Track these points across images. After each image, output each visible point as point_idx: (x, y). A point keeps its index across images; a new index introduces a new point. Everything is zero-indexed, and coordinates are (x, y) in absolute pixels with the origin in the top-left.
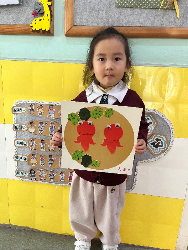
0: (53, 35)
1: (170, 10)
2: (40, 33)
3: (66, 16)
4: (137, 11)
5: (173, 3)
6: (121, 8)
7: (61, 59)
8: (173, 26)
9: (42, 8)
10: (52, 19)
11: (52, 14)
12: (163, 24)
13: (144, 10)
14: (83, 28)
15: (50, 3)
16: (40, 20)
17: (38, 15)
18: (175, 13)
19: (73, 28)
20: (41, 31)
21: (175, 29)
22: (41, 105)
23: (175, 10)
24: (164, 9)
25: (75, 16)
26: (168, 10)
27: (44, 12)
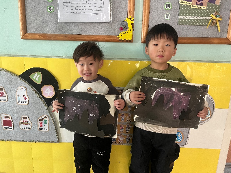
0: (132, 42)
4: (192, 27)
5: (216, 23)
6: (181, 25)
8: (215, 37)
9: (127, 25)
12: (209, 36)
13: (196, 26)
16: (125, 33)
17: (124, 30)
18: (217, 29)
23: (217, 26)
26: (212, 27)
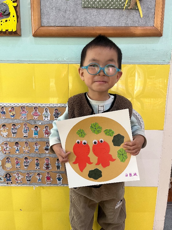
0: (20, 35)
1: (134, 10)
2: (6, 34)
3: (32, 16)
5: (136, 4)
6: (87, 9)
7: (31, 60)
8: (136, 25)
10: (19, 20)
11: (18, 15)
12: (128, 24)
13: (109, 10)
14: (51, 28)
15: (15, 4)
16: (6, 21)
17: (4, 16)
18: (138, 13)
19: (40, 28)
20: (7, 32)
21: (139, 28)
22: (13, 108)
23: (138, 9)
24: (128, 9)
25: (41, 16)
26: (131, 10)
27: (10, 13)
